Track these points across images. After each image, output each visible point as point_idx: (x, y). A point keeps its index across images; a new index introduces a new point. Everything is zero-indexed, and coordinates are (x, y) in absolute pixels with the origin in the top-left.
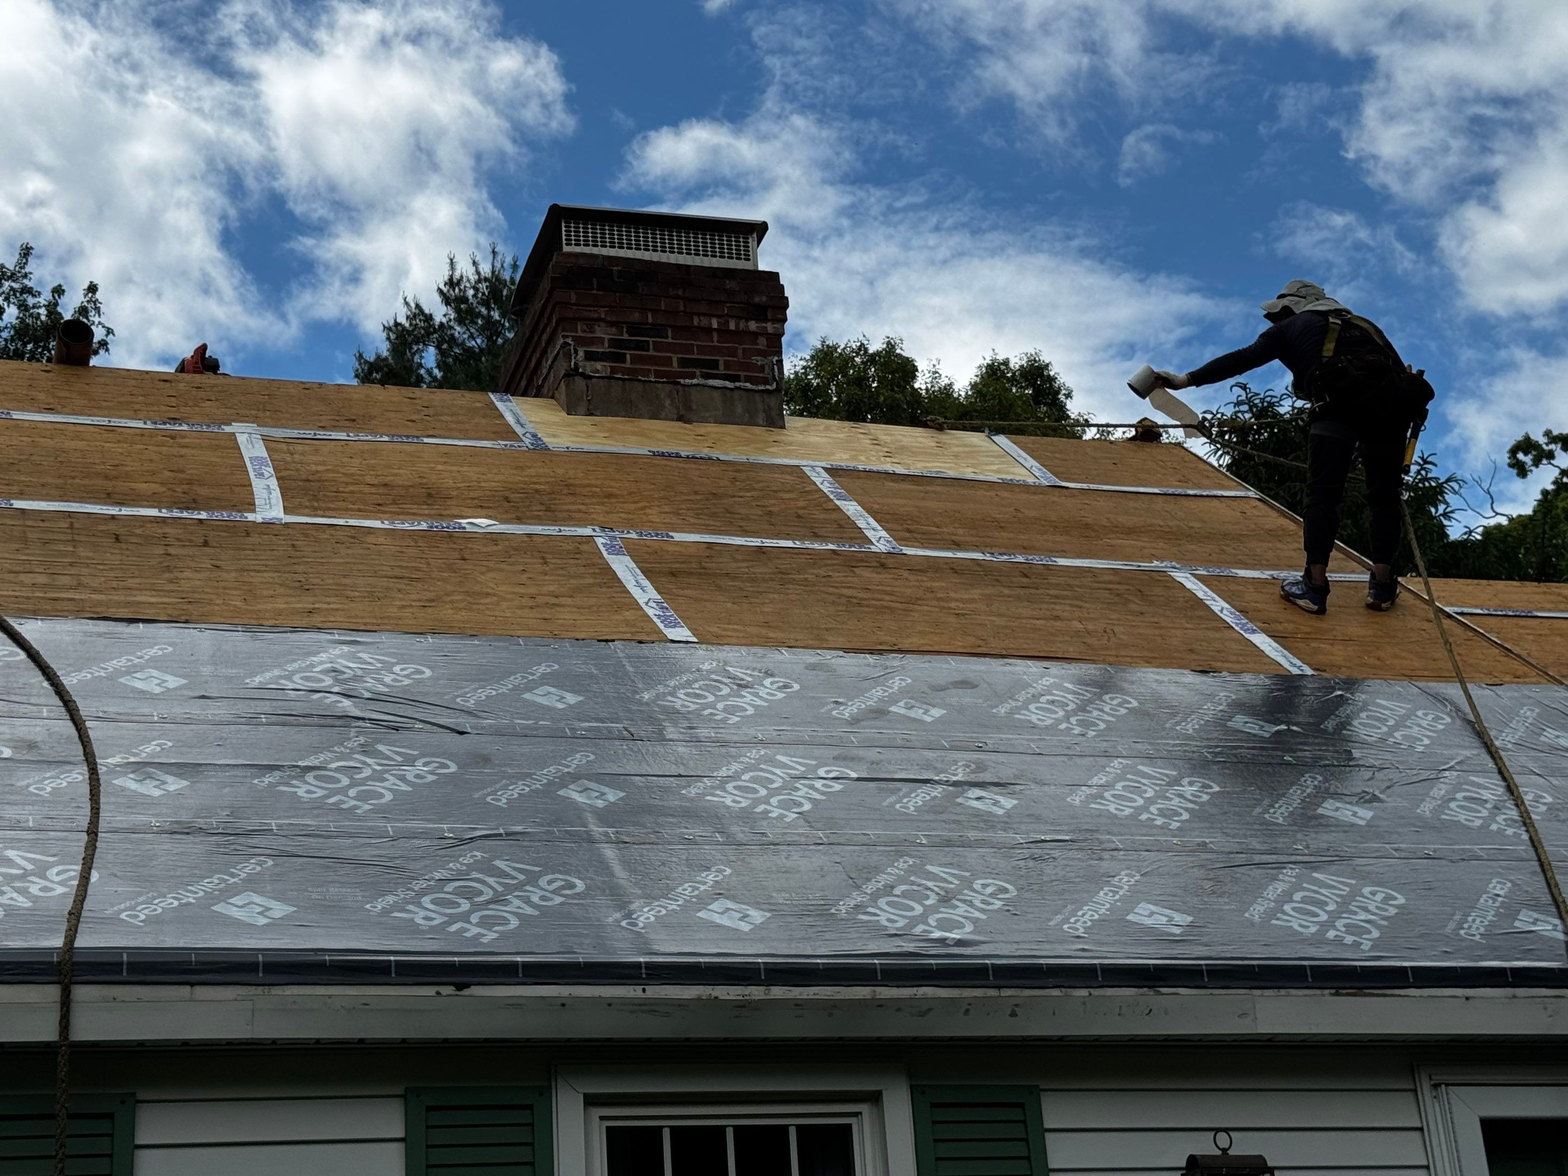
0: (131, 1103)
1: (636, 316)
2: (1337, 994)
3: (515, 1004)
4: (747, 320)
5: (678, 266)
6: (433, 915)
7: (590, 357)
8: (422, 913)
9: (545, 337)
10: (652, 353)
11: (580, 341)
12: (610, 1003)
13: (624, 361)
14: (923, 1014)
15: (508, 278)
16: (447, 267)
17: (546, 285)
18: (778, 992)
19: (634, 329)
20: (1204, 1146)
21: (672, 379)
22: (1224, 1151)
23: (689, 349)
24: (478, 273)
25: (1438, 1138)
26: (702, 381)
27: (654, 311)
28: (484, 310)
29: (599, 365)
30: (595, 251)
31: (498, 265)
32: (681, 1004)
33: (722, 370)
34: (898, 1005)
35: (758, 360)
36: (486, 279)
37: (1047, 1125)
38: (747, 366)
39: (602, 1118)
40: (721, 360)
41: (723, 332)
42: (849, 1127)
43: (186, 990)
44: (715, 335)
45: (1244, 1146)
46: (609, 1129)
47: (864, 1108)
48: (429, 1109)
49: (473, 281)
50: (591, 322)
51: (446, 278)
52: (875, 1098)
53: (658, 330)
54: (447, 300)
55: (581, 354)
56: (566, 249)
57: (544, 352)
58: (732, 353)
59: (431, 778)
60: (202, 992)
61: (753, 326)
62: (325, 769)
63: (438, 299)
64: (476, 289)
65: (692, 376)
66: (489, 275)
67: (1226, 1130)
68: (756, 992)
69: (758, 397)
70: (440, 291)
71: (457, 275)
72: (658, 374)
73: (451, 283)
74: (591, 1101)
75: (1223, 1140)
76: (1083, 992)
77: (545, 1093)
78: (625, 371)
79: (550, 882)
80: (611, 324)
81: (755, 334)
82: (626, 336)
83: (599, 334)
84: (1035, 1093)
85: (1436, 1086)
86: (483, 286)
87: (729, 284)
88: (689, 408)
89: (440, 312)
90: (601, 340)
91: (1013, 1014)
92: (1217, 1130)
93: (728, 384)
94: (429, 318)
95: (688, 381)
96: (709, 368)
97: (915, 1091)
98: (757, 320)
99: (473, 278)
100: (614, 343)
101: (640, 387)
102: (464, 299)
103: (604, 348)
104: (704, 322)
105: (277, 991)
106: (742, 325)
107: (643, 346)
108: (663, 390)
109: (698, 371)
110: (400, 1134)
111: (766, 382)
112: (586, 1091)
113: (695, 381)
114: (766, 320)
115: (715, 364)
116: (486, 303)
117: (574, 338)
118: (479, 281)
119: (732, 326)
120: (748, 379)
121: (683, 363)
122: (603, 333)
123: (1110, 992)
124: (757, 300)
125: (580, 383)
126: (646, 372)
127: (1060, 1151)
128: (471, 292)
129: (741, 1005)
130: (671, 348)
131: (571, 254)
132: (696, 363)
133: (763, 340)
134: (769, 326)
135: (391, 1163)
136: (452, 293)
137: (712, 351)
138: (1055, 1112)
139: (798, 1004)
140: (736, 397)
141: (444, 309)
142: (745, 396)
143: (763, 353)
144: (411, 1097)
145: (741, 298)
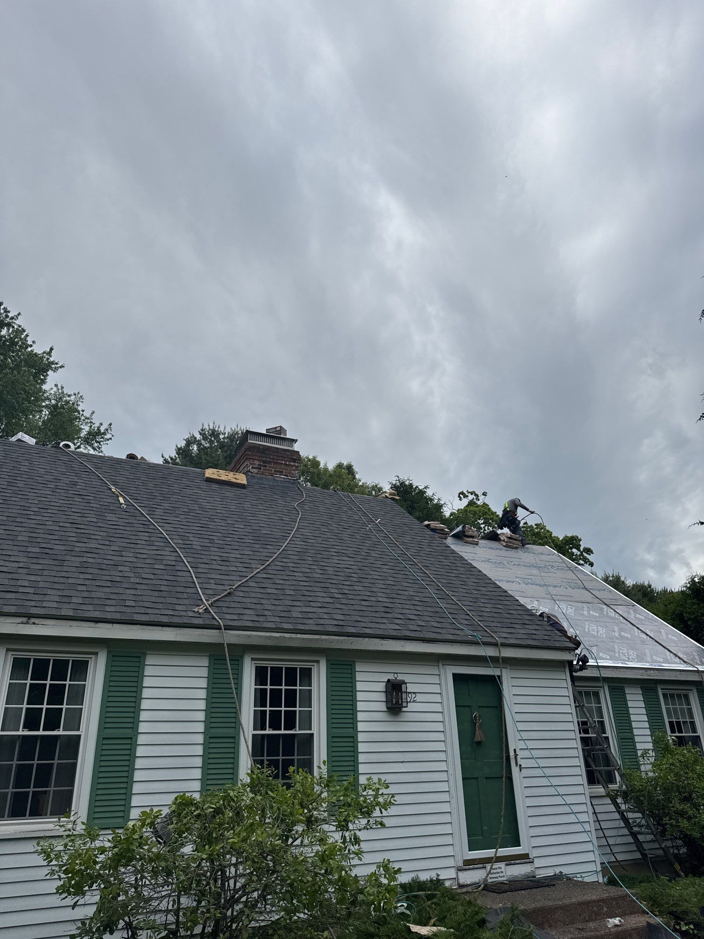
0: (145, 654)
1: (265, 459)
2: (423, 642)
3: (239, 636)
5: (277, 448)
7: (253, 468)
9: (242, 462)
10: (268, 468)
11: (251, 464)
12: (260, 637)
13: (261, 469)
14: (331, 642)
16: (202, 426)
17: (243, 449)
18: (299, 636)
19: (264, 462)
20: (391, 677)
21: (272, 475)
22: (395, 678)
23: (277, 468)
25: (443, 677)
26: (279, 476)
27: (269, 458)
28: (210, 437)
29: (255, 470)
30: (256, 442)
31: (215, 427)
32: (276, 638)
33: (284, 474)
34: (326, 640)
35: (293, 472)
37: (357, 670)
38: (289, 473)
39: (255, 664)
40: (284, 471)
41: (285, 464)
42: (312, 668)
44: (283, 465)
45: (400, 677)
46: (256, 666)
47: (315, 664)
48: (214, 660)
50: (254, 459)
51: (201, 429)
52: (318, 662)
53: (270, 463)
55: (251, 467)
56: (249, 441)
57: (241, 465)
58: (287, 470)
60: (164, 629)
61: (292, 464)
63: (198, 434)
65: (277, 474)
67: (396, 673)
68: (294, 636)
69: (292, 481)
70: (199, 432)
71: (204, 428)
72: (269, 473)
74: (253, 659)
75: (395, 676)
76: (367, 640)
77: (242, 657)
78: (261, 472)
80: (259, 460)
81: (293, 466)
82: (262, 464)
84: (354, 662)
85: (443, 665)
87: (287, 453)
90: (256, 464)
91: (352, 644)
92: (395, 673)
93: (286, 477)
95: (276, 476)
97: (327, 661)
98: (293, 462)
100: (259, 465)
101: (264, 476)
103: (257, 466)
104: (281, 462)
105: (182, 629)
106: (290, 463)
107: (266, 466)
108: (270, 477)
110: (207, 665)
111: (294, 477)
112: (253, 657)
115: (282, 472)
117: (249, 463)
118: (209, 430)
119: (287, 463)
120: (290, 476)
121: (275, 471)
122: (256, 462)
123: (373, 639)
124: (294, 457)
125: (250, 474)
126: (266, 473)
127: (359, 677)
128: (207, 433)
129: (290, 638)
130: (272, 467)
131: (250, 443)
132: (278, 471)
133: (294, 468)
134: (296, 464)
135: (204, 672)
136: (202, 433)
137: (283, 469)
138: (359, 667)
139: (303, 639)
140: (287, 480)
141: (200, 436)
142: (289, 480)
143: (294, 470)
144: (210, 656)
145: (291, 457)
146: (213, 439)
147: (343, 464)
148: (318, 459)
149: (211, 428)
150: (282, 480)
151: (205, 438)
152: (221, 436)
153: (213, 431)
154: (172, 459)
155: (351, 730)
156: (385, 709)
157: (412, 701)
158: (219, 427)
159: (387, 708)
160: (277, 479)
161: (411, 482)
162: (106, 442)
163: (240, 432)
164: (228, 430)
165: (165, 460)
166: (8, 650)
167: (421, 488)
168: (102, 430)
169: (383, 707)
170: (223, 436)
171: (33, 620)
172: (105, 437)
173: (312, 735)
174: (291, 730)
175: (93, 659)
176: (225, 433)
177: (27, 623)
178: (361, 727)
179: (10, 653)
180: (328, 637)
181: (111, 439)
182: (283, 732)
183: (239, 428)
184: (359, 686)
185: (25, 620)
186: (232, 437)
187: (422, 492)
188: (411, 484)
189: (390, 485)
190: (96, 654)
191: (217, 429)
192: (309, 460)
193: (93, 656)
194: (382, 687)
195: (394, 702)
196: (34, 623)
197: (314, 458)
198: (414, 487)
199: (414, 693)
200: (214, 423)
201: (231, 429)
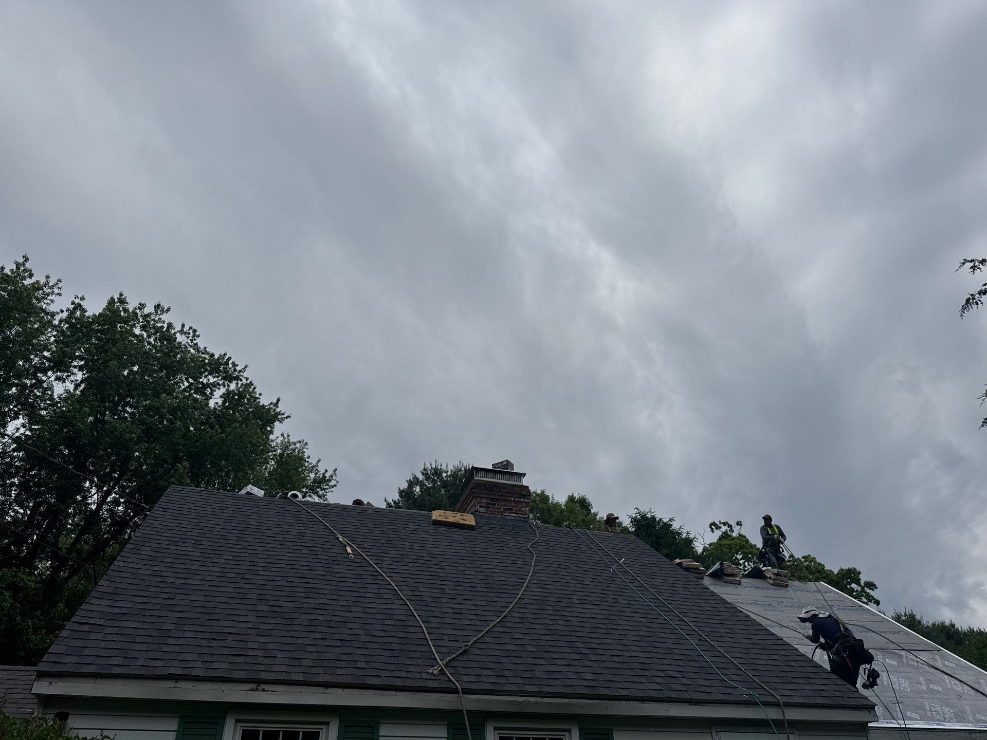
0: (378, 723)
1: (492, 497)
2: (690, 705)
3: (477, 700)
4: (521, 498)
5: (504, 484)
7: (481, 507)
9: (469, 501)
10: (496, 506)
12: (501, 701)
13: (489, 508)
14: (583, 707)
16: (424, 466)
17: (470, 487)
18: (545, 700)
19: (492, 500)
21: (501, 514)
23: (506, 506)
26: (509, 514)
27: (497, 495)
28: (433, 477)
29: (483, 509)
30: (482, 479)
31: (437, 465)
32: (520, 702)
33: (514, 512)
34: (577, 705)
35: (523, 509)
38: (520, 511)
39: (498, 734)
40: (514, 509)
41: (514, 501)
44: (512, 502)
46: (500, 737)
47: (566, 733)
48: (454, 729)
50: (482, 498)
52: (569, 731)
53: (498, 500)
54: (423, 474)
55: (478, 506)
56: (475, 478)
57: (468, 505)
58: (517, 507)
60: (398, 693)
61: (522, 500)
63: (421, 474)
68: (539, 699)
70: (422, 472)
71: (426, 468)
72: (498, 512)
73: (424, 470)
74: (495, 729)
77: (483, 725)
78: (489, 511)
80: (487, 498)
81: (522, 502)
82: (490, 502)
84: (611, 730)
85: (717, 732)
86: (433, 471)
87: (516, 489)
89: (421, 477)
90: (484, 503)
91: (606, 708)
93: (516, 515)
94: (418, 479)
95: (505, 514)
96: (510, 511)
97: (580, 730)
98: (523, 498)
99: (430, 468)
100: (487, 503)
102: (427, 474)
103: (485, 505)
104: (510, 499)
105: (417, 694)
106: (519, 500)
107: (494, 504)
109: (508, 512)
110: (446, 736)
111: (525, 515)
112: (495, 726)
113: (507, 514)
115: (512, 510)
116: (433, 475)
117: (477, 502)
118: (432, 469)
119: (517, 500)
120: (521, 514)
121: (504, 509)
122: (484, 501)
124: (523, 493)
125: (478, 514)
126: (495, 511)
128: (429, 472)
129: (536, 703)
130: (501, 505)
131: (476, 480)
132: (507, 509)
133: (524, 504)
134: (526, 500)
136: (424, 472)
137: (512, 506)
138: (617, 737)
139: (551, 704)
140: (518, 518)
141: (422, 476)
142: (520, 519)
143: (524, 507)
144: (449, 725)
145: (520, 493)
146: (436, 478)
148: (547, 493)
149: (434, 466)
150: (513, 518)
151: (427, 478)
152: (444, 475)
153: (436, 469)
154: (395, 502)
158: (441, 465)
160: (507, 517)
161: (653, 514)
162: (331, 490)
163: (463, 469)
164: (451, 468)
165: (387, 504)
166: (237, 721)
167: (665, 521)
168: (327, 475)
170: (446, 475)
171: (263, 686)
172: (330, 484)
175: (324, 730)
176: (448, 471)
177: (257, 690)
179: (240, 724)
180: (578, 701)
181: (335, 485)
183: (461, 464)
185: (254, 686)
186: (455, 475)
187: (667, 526)
188: (653, 516)
189: (630, 519)
190: (327, 724)
191: (439, 467)
192: (538, 495)
193: (324, 727)
196: (263, 690)
197: (543, 492)
198: (657, 519)
200: (436, 461)
201: (454, 466)
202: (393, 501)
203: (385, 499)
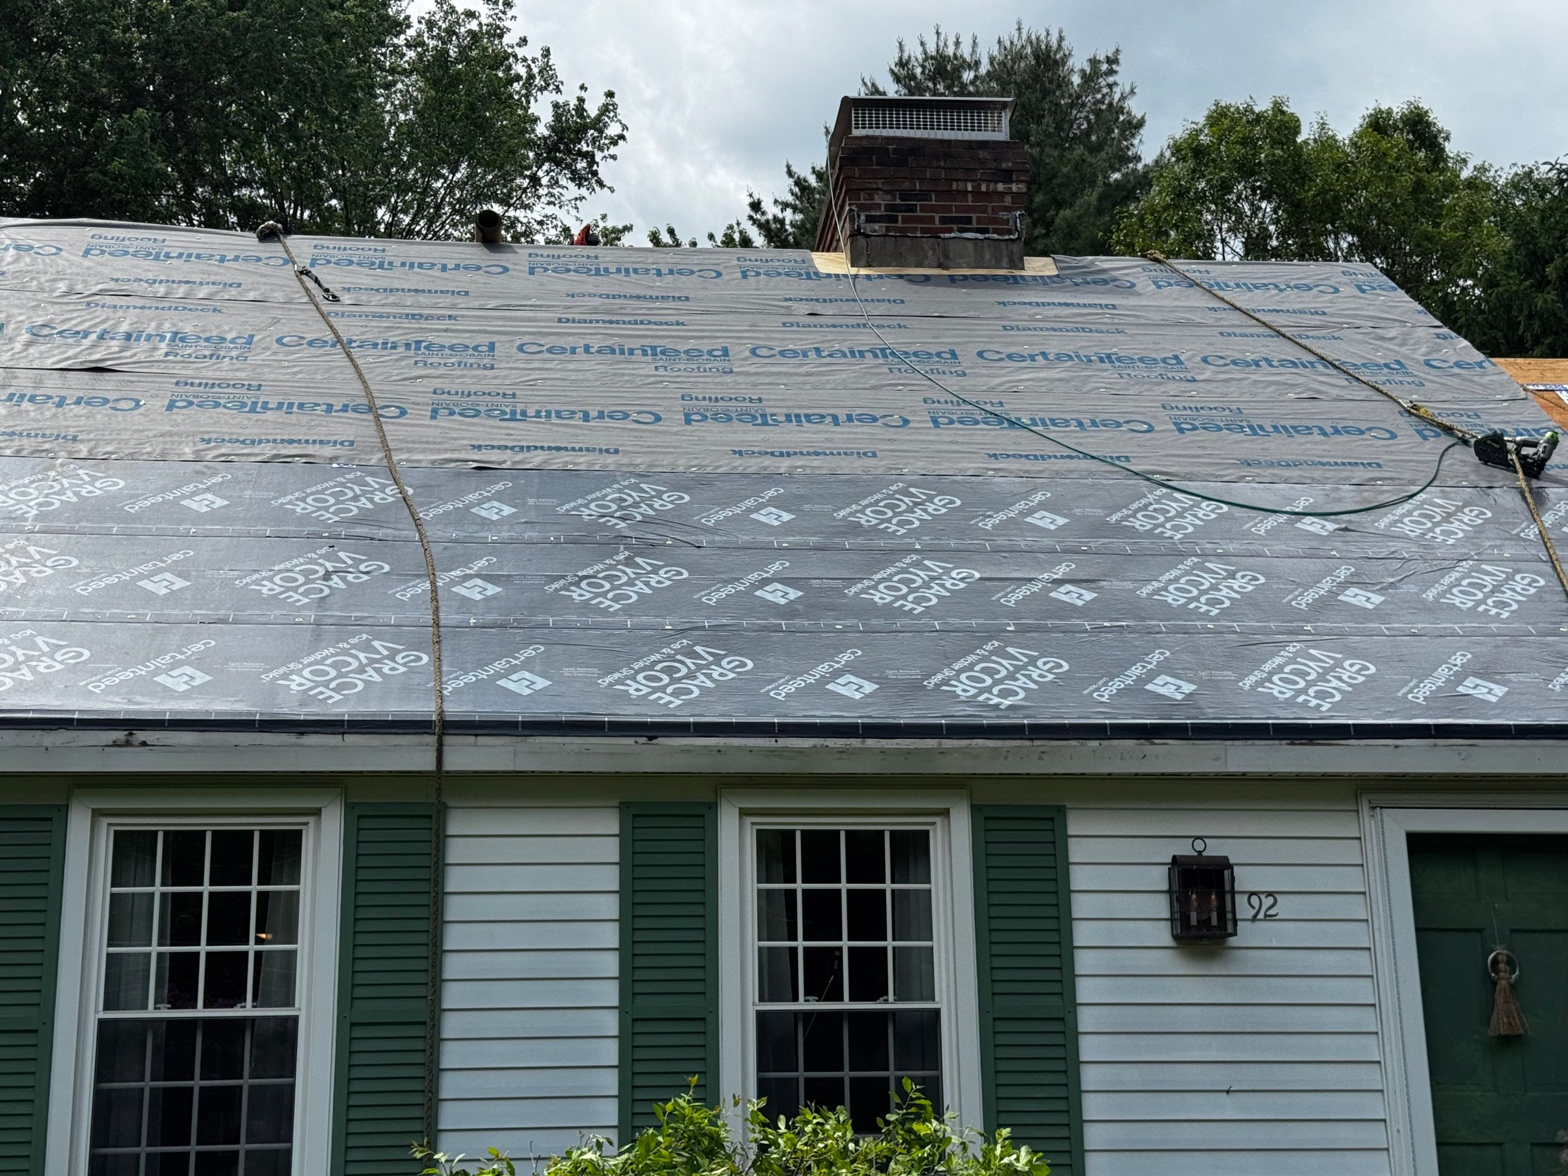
0: (444, 809)
1: (906, 185)
2: (1292, 744)
3: (689, 750)
4: (996, 182)
5: (942, 142)
6: (641, 687)
7: (870, 219)
8: (635, 686)
10: (919, 214)
11: (862, 207)
12: (751, 750)
13: (897, 222)
14: (974, 758)
15: (951, 54)
16: (897, 50)
18: (871, 743)
19: (905, 195)
20: (1185, 849)
21: (934, 234)
22: (1200, 853)
23: (947, 209)
24: (925, 52)
25: (1372, 845)
26: (958, 234)
27: (922, 180)
28: (930, 85)
29: (876, 226)
30: (877, 132)
31: (941, 44)
32: (801, 751)
33: (975, 225)
34: (959, 752)
35: (1004, 215)
36: (932, 58)
37: (1070, 832)
38: (995, 221)
39: (753, 824)
40: (974, 216)
41: (976, 193)
42: (927, 832)
43: (471, 739)
44: (970, 197)
45: (1214, 849)
46: (758, 831)
47: (938, 820)
48: (634, 816)
49: (920, 60)
50: (872, 191)
51: (897, 60)
52: (945, 813)
53: (924, 195)
54: (898, 79)
55: (863, 217)
56: (854, 132)
58: (983, 210)
59: (668, 583)
60: (482, 740)
61: (1000, 187)
62: (595, 577)
63: (890, 78)
64: (923, 67)
65: (951, 231)
66: (934, 53)
67: (1201, 838)
68: (855, 743)
69: (1003, 245)
70: (892, 71)
71: (906, 56)
72: (923, 231)
73: (902, 64)
74: (744, 813)
75: (1199, 845)
76: (1095, 743)
77: (713, 808)
78: (897, 229)
79: (729, 663)
80: (888, 192)
81: (1003, 194)
82: (898, 202)
83: (877, 200)
84: (1062, 811)
85: (1374, 808)
86: (929, 64)
87: (982, 154)
88: (947, 257)
89: (892, 89)
90: (879, 206)
91: (1041, 758)
92: (1195, 838)
93: (979, 236)
95: (947, 235)
96: (964, 224)
97: (971, 808)
98: (1004, 182)
99: (920, 57)
100: (889, 207)
101: (908, 241)
102: (912, 77)
103: (882, 212)
104: (961, 186)
105: (530, 740)
106: (992, 186)
107: (912, 209)
108: (927, 243)
109: (955, 227)
110: (617, 831)
111: (1010, 232)
112: (740, 806)
113: (953, 235)
114: (1011, 182)
115: (969, 221)
116: (933, 79)
117: (858, 206)
118: (925, 60)
119: (984, 188)
120: (996, 231)
121: (944, 220)
122: (880, 199)
123: (1115, 742)
124: (1004, 166)
125: (861, 241)
126: (914, 230)
127: (1077, 851)
128: (918, 71)
129: (842, 751)
130: (934, 209)
131: (856, 138)
132: (954, 220)
133: (1008, 199)
134: (1014, 187)
135: (611, 850)
136: (902, 72)
137: (967, 209)
138: (1076, 825)
139: (883, 751)
140: (986, 245)
141: (896, 86)
142: (993, 245)
143: (1008, 209)
144: (623, 808)
145: (994, 165)
147: (1389, 112)
149: (932, 50)
150: (970, 245)
152: (968, 76)
153: (939, 59)
155: (1055, 1001)
156: (1167, 940)
157: (1261, 916)
158: (957, 44)
159: (1175, 937)
164: (987, 51)
165: (798, 183)
166: (97, 813)
168: (592, 110)
169: (1162, 934)
170: (972, 74)
171: (140, 736)
172: (604, 133)
173: (937, 1012)
174: (873, 999)
175: (312, 825)
176: (977, 63)
177: (128, 744)
178: (1086, 991)
181: (622, 137)
182: (846, 1005)
183: (1024, 36)
184: (1079, 878)
185: (120, 735)
190: (317, 813)
191: (950, 51)
193: (311, 820)
194: (1159, 878)
195: (1194, 921)
196: (144, 744)
199: (1270, 894)
200: (938, 33)
201: (999, 42)
202: (814, 171)
203: (788, 167)
